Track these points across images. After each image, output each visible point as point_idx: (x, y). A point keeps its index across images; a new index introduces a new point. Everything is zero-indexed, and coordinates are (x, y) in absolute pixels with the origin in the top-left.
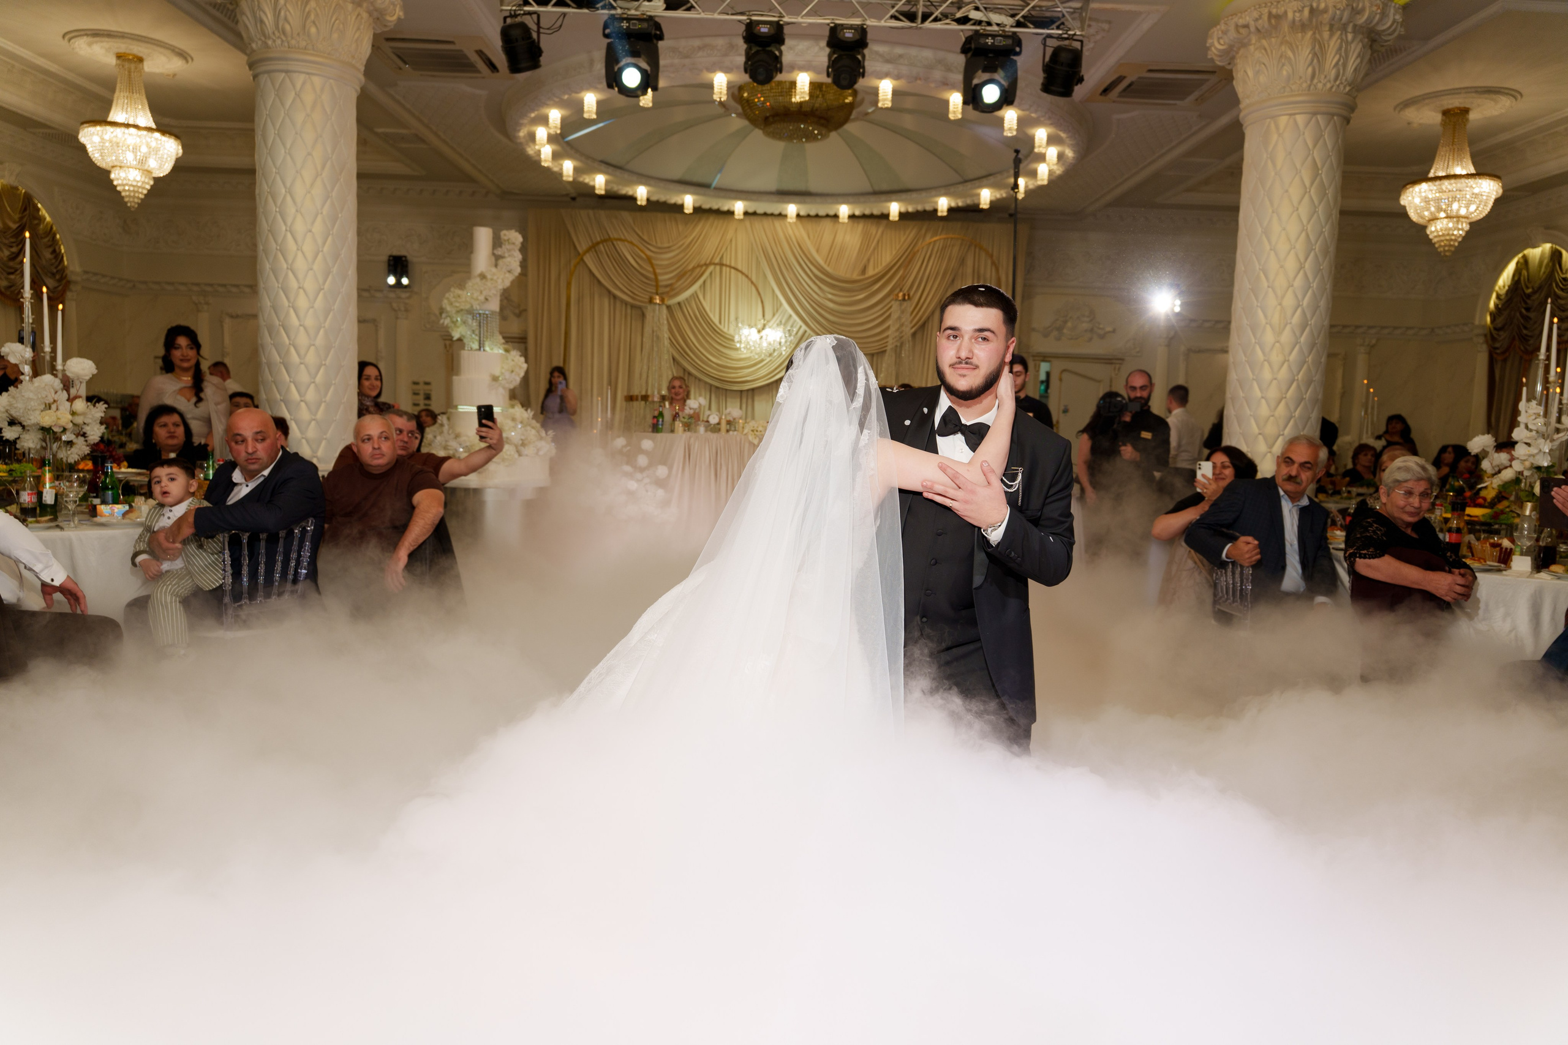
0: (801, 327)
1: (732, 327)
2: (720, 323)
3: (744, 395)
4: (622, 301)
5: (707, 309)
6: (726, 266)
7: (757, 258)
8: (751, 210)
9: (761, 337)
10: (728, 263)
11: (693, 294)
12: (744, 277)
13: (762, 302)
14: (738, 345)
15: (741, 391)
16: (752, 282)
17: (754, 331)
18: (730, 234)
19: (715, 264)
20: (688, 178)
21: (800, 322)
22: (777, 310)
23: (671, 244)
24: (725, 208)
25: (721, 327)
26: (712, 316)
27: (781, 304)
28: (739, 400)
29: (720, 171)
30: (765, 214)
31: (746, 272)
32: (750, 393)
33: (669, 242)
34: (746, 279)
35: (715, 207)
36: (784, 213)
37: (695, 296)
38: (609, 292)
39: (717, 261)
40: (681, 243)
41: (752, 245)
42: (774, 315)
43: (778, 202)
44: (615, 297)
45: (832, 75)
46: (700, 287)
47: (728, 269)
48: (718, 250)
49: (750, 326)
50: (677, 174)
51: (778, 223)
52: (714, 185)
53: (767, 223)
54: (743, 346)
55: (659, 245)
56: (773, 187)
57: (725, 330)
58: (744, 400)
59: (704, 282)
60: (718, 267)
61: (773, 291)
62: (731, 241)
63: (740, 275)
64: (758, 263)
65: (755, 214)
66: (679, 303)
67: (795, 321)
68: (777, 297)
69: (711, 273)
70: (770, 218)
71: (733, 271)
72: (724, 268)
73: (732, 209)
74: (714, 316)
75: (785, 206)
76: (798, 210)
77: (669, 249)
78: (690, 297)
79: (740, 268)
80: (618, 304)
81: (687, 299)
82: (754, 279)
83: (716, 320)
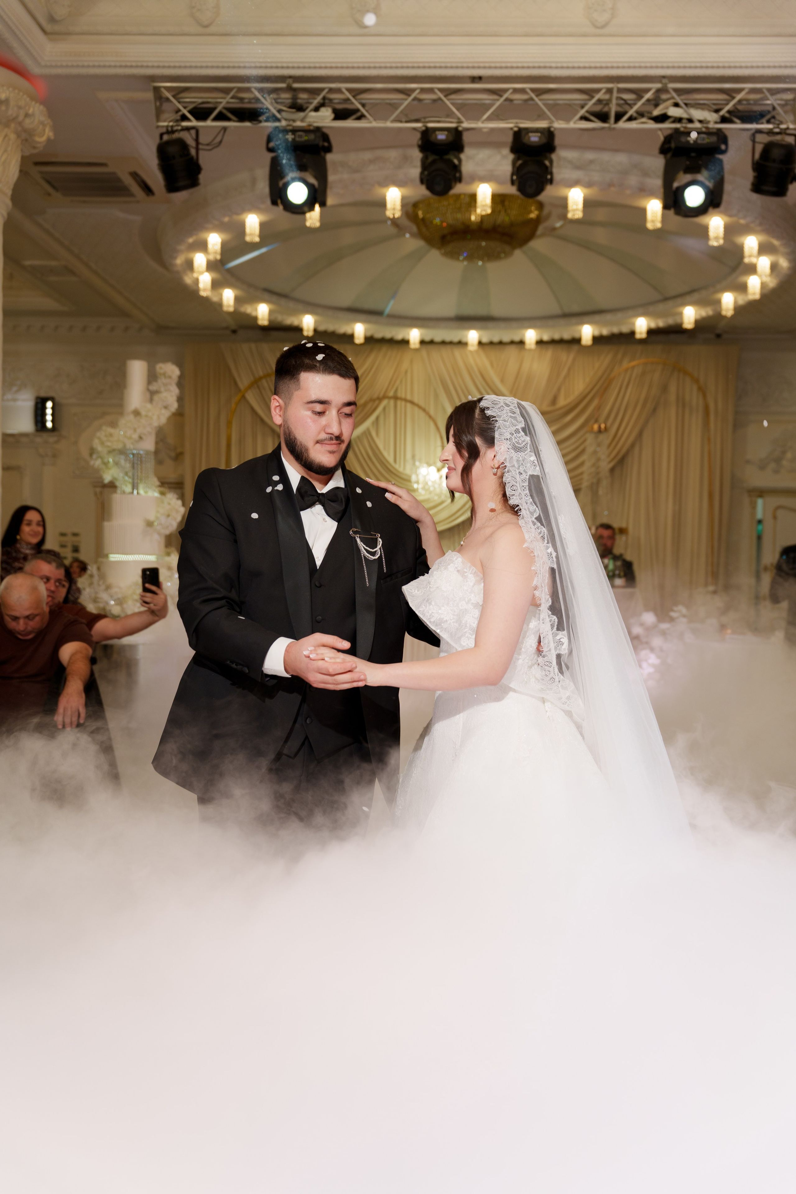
1: (409, 466)
2: (395, 461)
5: (381, 446)
6: (401, 399)
7: (435, 390)
8: (427, 338)
10: (403, 396)
12: (421, 411)
14: (416, 486)
16: (430, 417)
17: (433, 469)
18: (405, 365)
19: (389, 398)
20: (358, 305)
24: (399, 337)
25: (397, 467)
26: (385, 454)
29: (394, 296)
30: (443, 343)
31: (423, 406)
34: (424, 413)
35: (388, 336)
36: (464, 340)
39: (391, 394)
41: (429, 375)
43: (458, 328)
45: (517, 183)
46: (373, 423)
47: (403, 403)
48: (392, 383)
49: (429, 465)
50: (346, 302)
51: (457, 352)
52: (387, 311)
53: (445, 351)
54: (420, 486)
56: (451, 312)
57: (401, 469)
59: (377, 418)
60: (392, 402)
62: (406, 372)
63: (416, 409)
64: (436, 396)
65: (432, 342)
69: (384, 409)
70: (449, 347)
71: (409, 405)
72: (399, 402)
73: (406, 338)
74: (388, 456)
75: (464, 332)
76: (480, 337)
79: (416, 400)
82: (432, 413)
83: (391, 459)
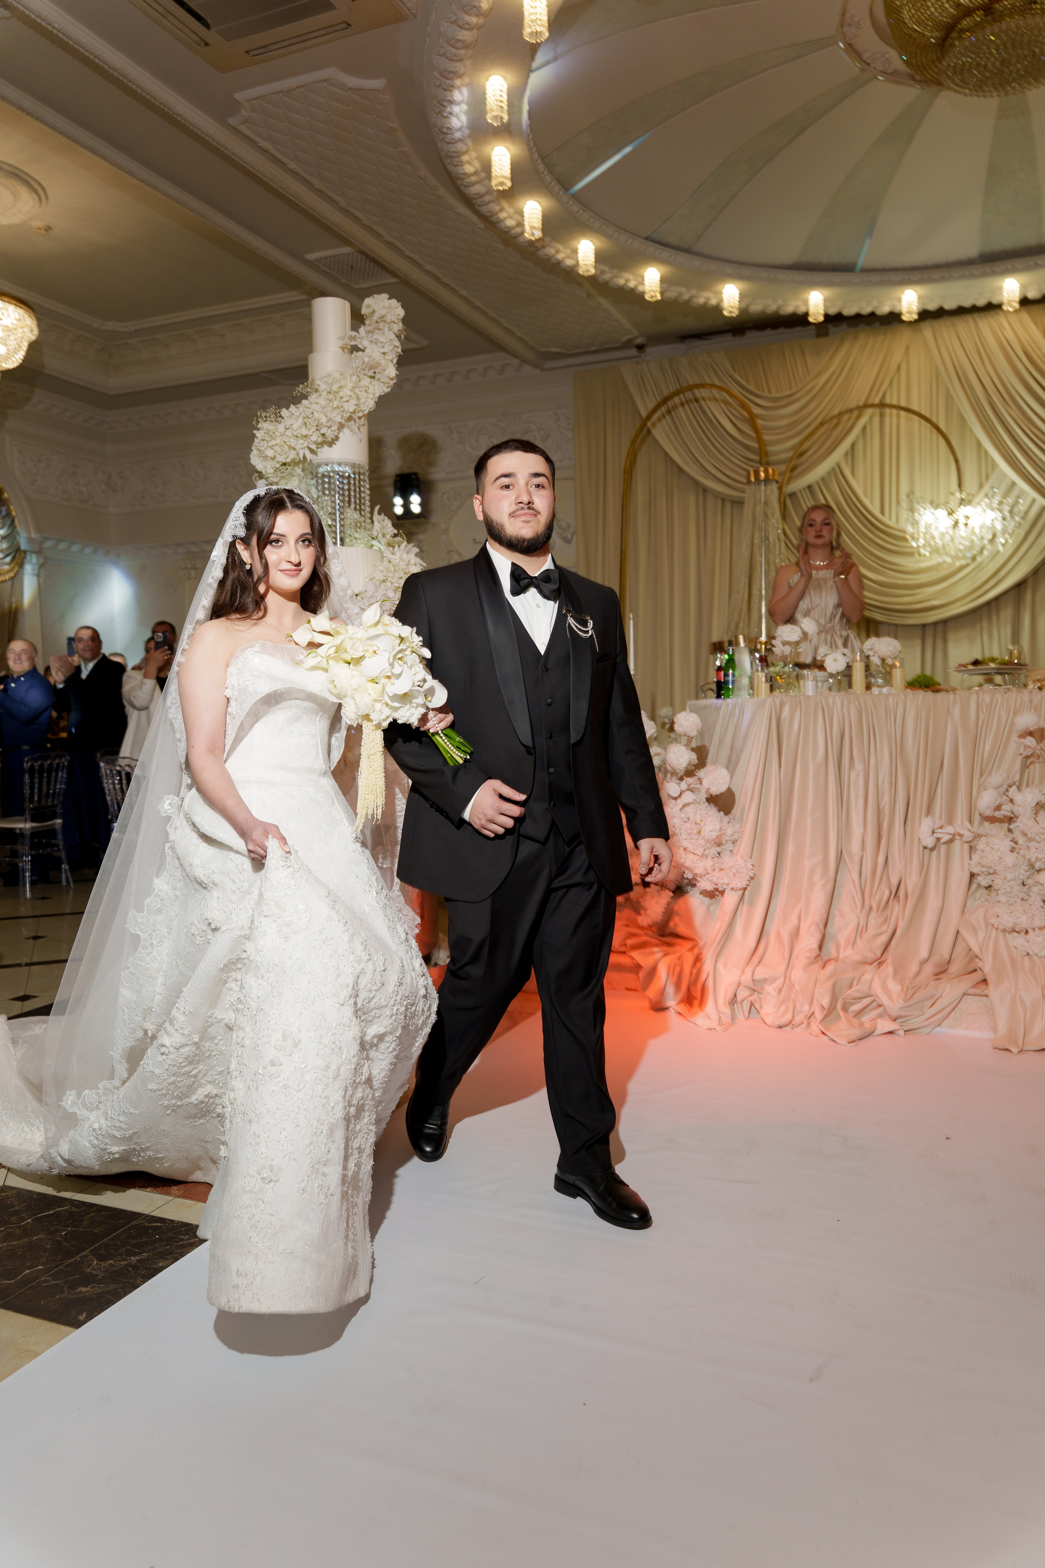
0: (1034, 501)
1: (904, 514)
2: (882, 512)
3: (929, 632)
4: (716, 495)
5: (859, 491)
6: (891, 406)
7: (948, 390)
8: (932, 307)
9: (956, 523)
10: (895, 402)
11: (833, 469)
12: (923, 422)
13: (957, 461)
14: (914, 544)
15: (924, 626)
16: (937, 428)
17: (942, 513)
18: (897, 357)
19: (873, 406)
20: (811, 257)
21: (1032, 493)
22: (987, 477)
23: (794, 390)
24: (885, 309)
25: (885, 519)
26: (867, 502)
27: (994, 465)
28: (918, 642)
29: (870, 233)
30: (961, 311)
31: (928, 416)
32: (940, 628)
33: (791, 388)
34: (928, 425)
35: (866, 310)
36: (995, 301)
37: (837, 471)
38: (697, 483)
39: (877, 401)
40: (809, 386)
41: (937, 368)
42: (981, 486)
43: (984, 275)
44: (705, 490)
46: (846, 454)
47: (894, 411)
48: (876, 387)
49: (936, 505)
50: (791, 255)
51: (985, 324)
52: (861, 263)
53: (965, 326)
54: (922, 542)
55: (775, 395)
56: (972, 250)
57: (892, 523)
58: (929, 642)
59: (853, 446)
60: (878, 411)
61: (979, 444)
62: (899, 368)
63: (916, 418)
64: (949, 399)
65: (940, 313)
66: (810, 487)
67: (1023, 492)
68: (986, 452)
69: (864, 429)
70: (969, 319)
71: (903, 413)
72: (887, 411)
73: (896, 310)
74: (872, 503)
75: (996, 282)
76: (1023, 287)
77: (790, 399)
78: (829, 473)
79: (915, 408)
80: (710, 500)
81: (823, 479)
82: (942, 426)
83: (876, 510)
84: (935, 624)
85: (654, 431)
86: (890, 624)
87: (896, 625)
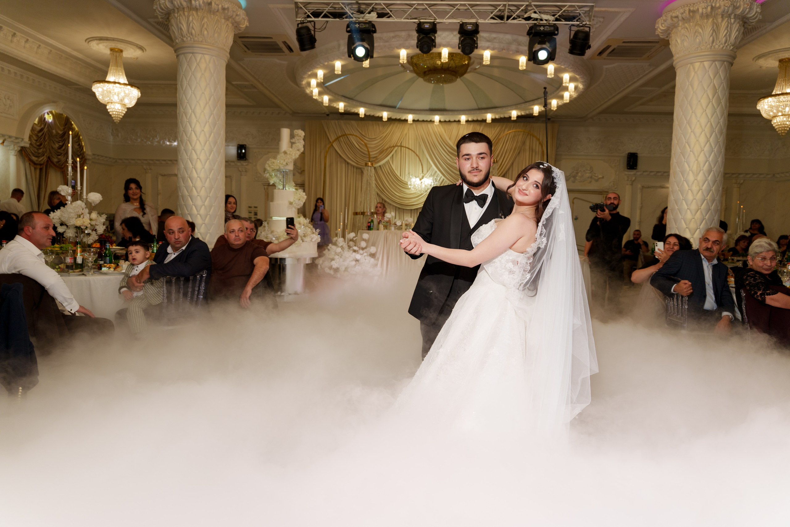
0: (441, 177)
1: (406, 178)
2: (401, 175)
3: (413, 211)
4: (352, 165)
5: (394, 169)
6: (404, 147)
7: (419, 143)
8: (416, 119)
9: (422, 182)
10: (405, 146)
11: (387, 161)
12: (412, 152)
13: (422, 165)
14: (410, 187)
15: (411, 210)
16: (417, 155)
17: (418, 179)
18: (406, 131)
20: (385, 103)
21: (441, 175)
22: (429, 169)
23: (376, 137)
24: (403, 118)
25: (401, 178)
26: (396, 172)
27: (431, 166)
28: (410, 214)
29: (401, 99)
30: (423, 121)
31: (414, 150)
33: (375, 136)
34: (414, 153)
35: (398, 118)
36: (433, 120)
37: (388, 162)
38: (345, 161)
39: (399, 145)
40: (381, 136)
41: (417, 136)
42: (428, 171)
43: (430, 114)
44: (348, 163)
45: (461, 48)
46: (391, 158)
47: (405, 148)
48: (400, 139)
49: (416, 177)
50: (379, 102)
51: (430, 125)
52: (398, 106)
53: (424, 125)
54: (412, 187)
55: (370, 137)
56: (427, 107)
57: (403, 179)
58: (413, 214)
59: (393, 155)
60: (399, 148)
61: (427, 159)
62: (406, 134)
63: (410, 151)
64: (420, 145)
65: (418, 121)
66: (380, 166)
67: (438, 174)
68: (429, 162)
69: (396, 151)
70: (426, 123)
71: (407, 149)
72: (403, 148)
73: (407, 119)
74: (398, 172)
75: (433, 116)
76: (440, 118)
77: (375, 139)
78: (386, 163)
79: (410, 148)
80: (350, 167)
81: (384, 164)
82: (417, 153)
83: (399, 175)
84: (414, 209)
85: (333, 144)
86: (402, 209)
87: (404, 209)
